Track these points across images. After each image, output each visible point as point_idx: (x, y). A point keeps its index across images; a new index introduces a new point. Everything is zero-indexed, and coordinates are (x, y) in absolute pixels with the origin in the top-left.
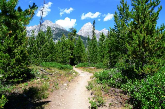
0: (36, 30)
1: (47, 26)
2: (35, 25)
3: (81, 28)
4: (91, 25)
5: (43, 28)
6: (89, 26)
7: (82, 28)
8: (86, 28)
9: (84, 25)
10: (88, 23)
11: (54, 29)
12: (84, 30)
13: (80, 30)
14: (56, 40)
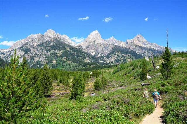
0: (37, 40)
1: (47, 36)
2: (40, 34)
3: (87, 37)
4: (98, 33)
5: (43, 39)
6: (95, 35)
7: (89, 36)
8: (92, 36)
9: (91, 33)
10: (95, 31)
11: (52, 40)
12: (89, 38)
13: (86, 38)
14: (48, 52)
